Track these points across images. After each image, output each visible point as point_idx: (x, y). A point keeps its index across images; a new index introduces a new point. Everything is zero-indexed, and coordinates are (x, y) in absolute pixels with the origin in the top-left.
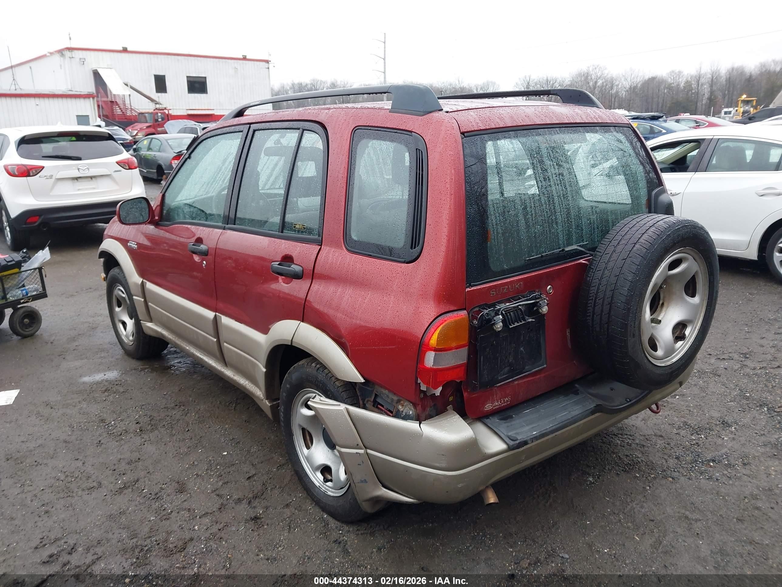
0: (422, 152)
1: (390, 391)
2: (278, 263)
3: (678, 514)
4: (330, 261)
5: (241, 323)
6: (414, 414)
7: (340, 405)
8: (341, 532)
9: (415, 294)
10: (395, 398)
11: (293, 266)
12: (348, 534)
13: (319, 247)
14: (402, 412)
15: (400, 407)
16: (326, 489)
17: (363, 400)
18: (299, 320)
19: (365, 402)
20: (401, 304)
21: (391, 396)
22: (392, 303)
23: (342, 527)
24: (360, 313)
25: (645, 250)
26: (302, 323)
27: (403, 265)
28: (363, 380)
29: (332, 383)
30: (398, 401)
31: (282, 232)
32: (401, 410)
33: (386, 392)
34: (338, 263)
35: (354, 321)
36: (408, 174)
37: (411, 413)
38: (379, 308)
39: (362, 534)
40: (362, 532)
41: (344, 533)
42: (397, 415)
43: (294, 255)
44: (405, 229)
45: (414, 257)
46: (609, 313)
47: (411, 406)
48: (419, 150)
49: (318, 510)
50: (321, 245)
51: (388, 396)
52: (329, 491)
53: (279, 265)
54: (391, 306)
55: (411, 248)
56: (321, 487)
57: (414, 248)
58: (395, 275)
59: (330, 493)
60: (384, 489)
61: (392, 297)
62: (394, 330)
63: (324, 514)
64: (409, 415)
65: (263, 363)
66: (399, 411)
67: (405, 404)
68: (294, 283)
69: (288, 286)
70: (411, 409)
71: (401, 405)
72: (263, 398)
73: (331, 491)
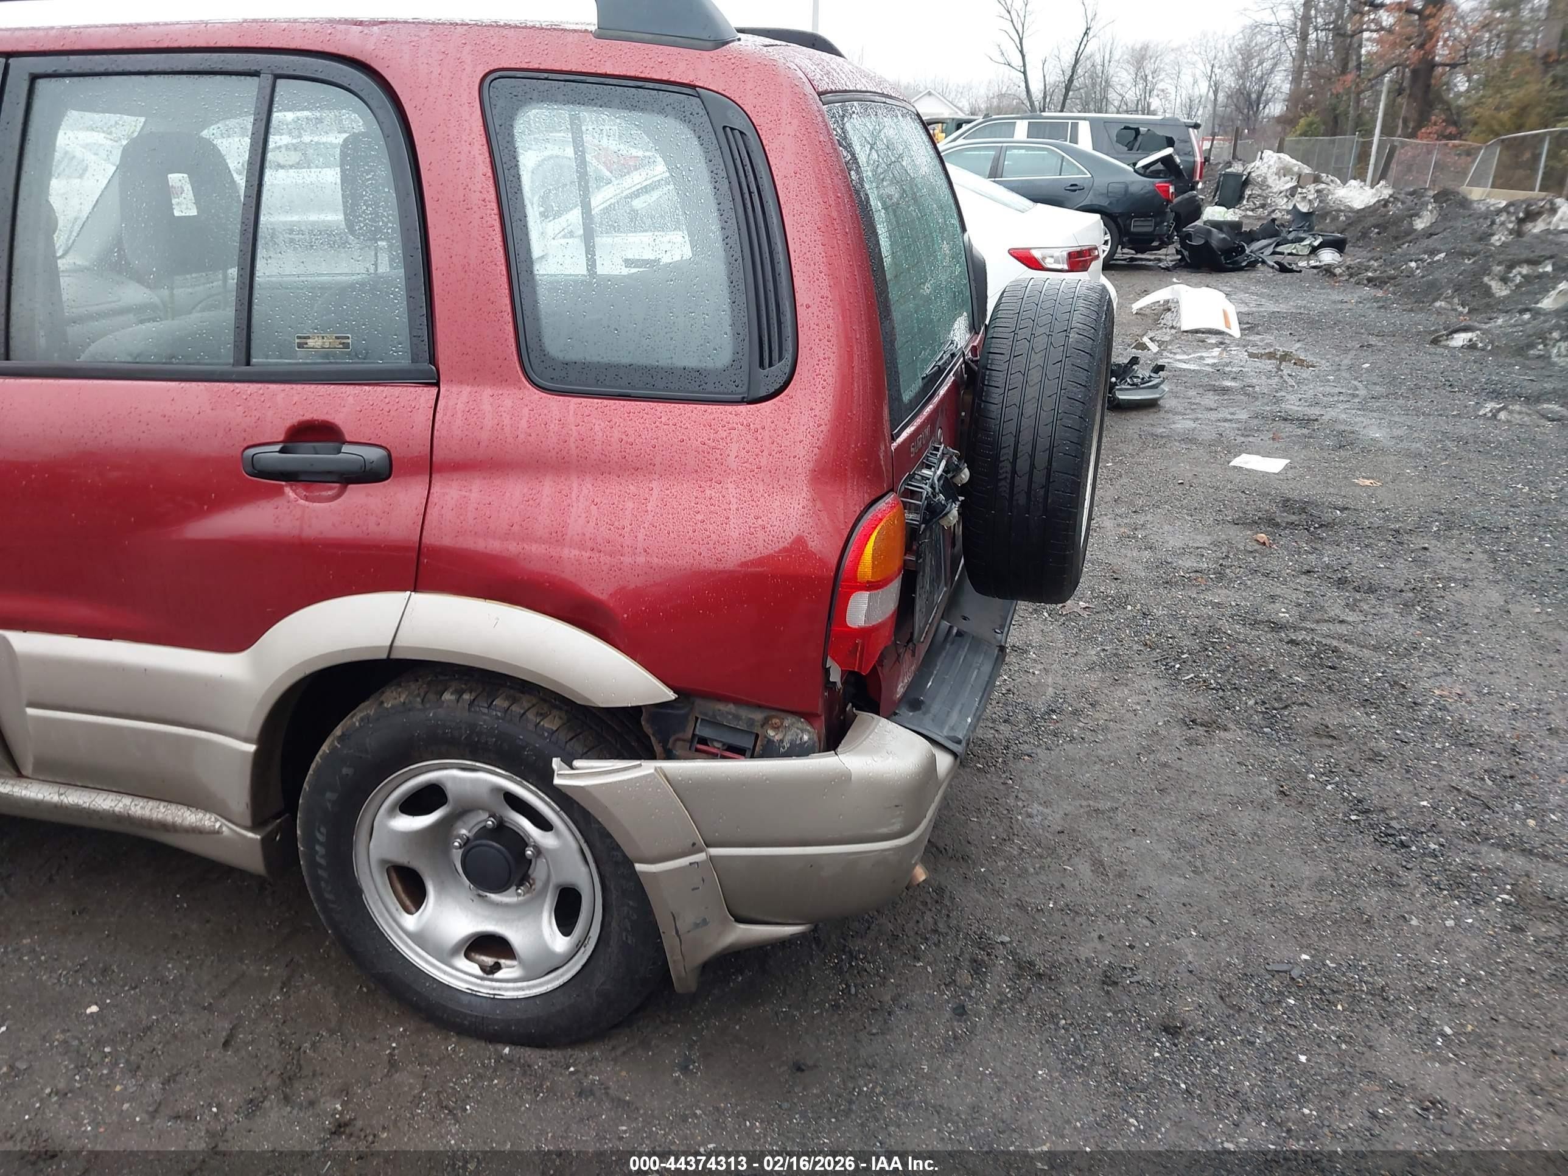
0: (741, 133)
1: (737, 702)
2: (278, 448)
3: (1082, 810)
4: (489, 422)
5: (110, 639)
6: (816, 739)
7: (640, 765)
8: (572, 1069)
9: (798, 471)
10: (758, 716)
11: (345, 448)
12: (594, 1067)
13: (435, 390)
14: (782, 741)
15: (771, 733)
16: (494, 989)
17: (664, 742)
18: (405, 590)
19: (670, 746)
20: (762, 500)
21: (745, 713)
22: (734, 500)
23: (571, 1056)
24: (641, 537)
25: (1091, 342)
26: (417, 597)
27: (743, 409)
28: (671, 696)
29: (531, 727)
30: (765, 722)
31: (248, 363)
32: (777, 738)
33: (731, 707)
34: (523, 424)
35: (627, 560)
36: (710, 187)
37: (806, 738)
38: (700, 517)
39: (624, 1053)
40: (623, 1049)
41: (580, 1067)
42: (770, 751)
43: (338, 419)
44: (730, 322)
45: (777, 386)
46: (1049, 469)
47: (802, 723)
48: (732, 129)
49: (475, 1045)
50: (437, 384)
51: (737, 717)
52: (507, 989)
53: (281, 451)
54: (734, 507)
55: (762, 365)
56: (475, 989)
57: (771, 365)
58: (724, 434)
59: (509, 995)
60: (742, 926)
61: (731, 486)
62: (760, 561)
63: (499, 1047)
64: (803, 744)
65: (243, 730)
66: (770, 741)
67: (786, 723)
68: (358, 495)
69: (334, 504)
70: (803, 731)
71: (776, 728)
72: (217, 825)
73: (514, 989)
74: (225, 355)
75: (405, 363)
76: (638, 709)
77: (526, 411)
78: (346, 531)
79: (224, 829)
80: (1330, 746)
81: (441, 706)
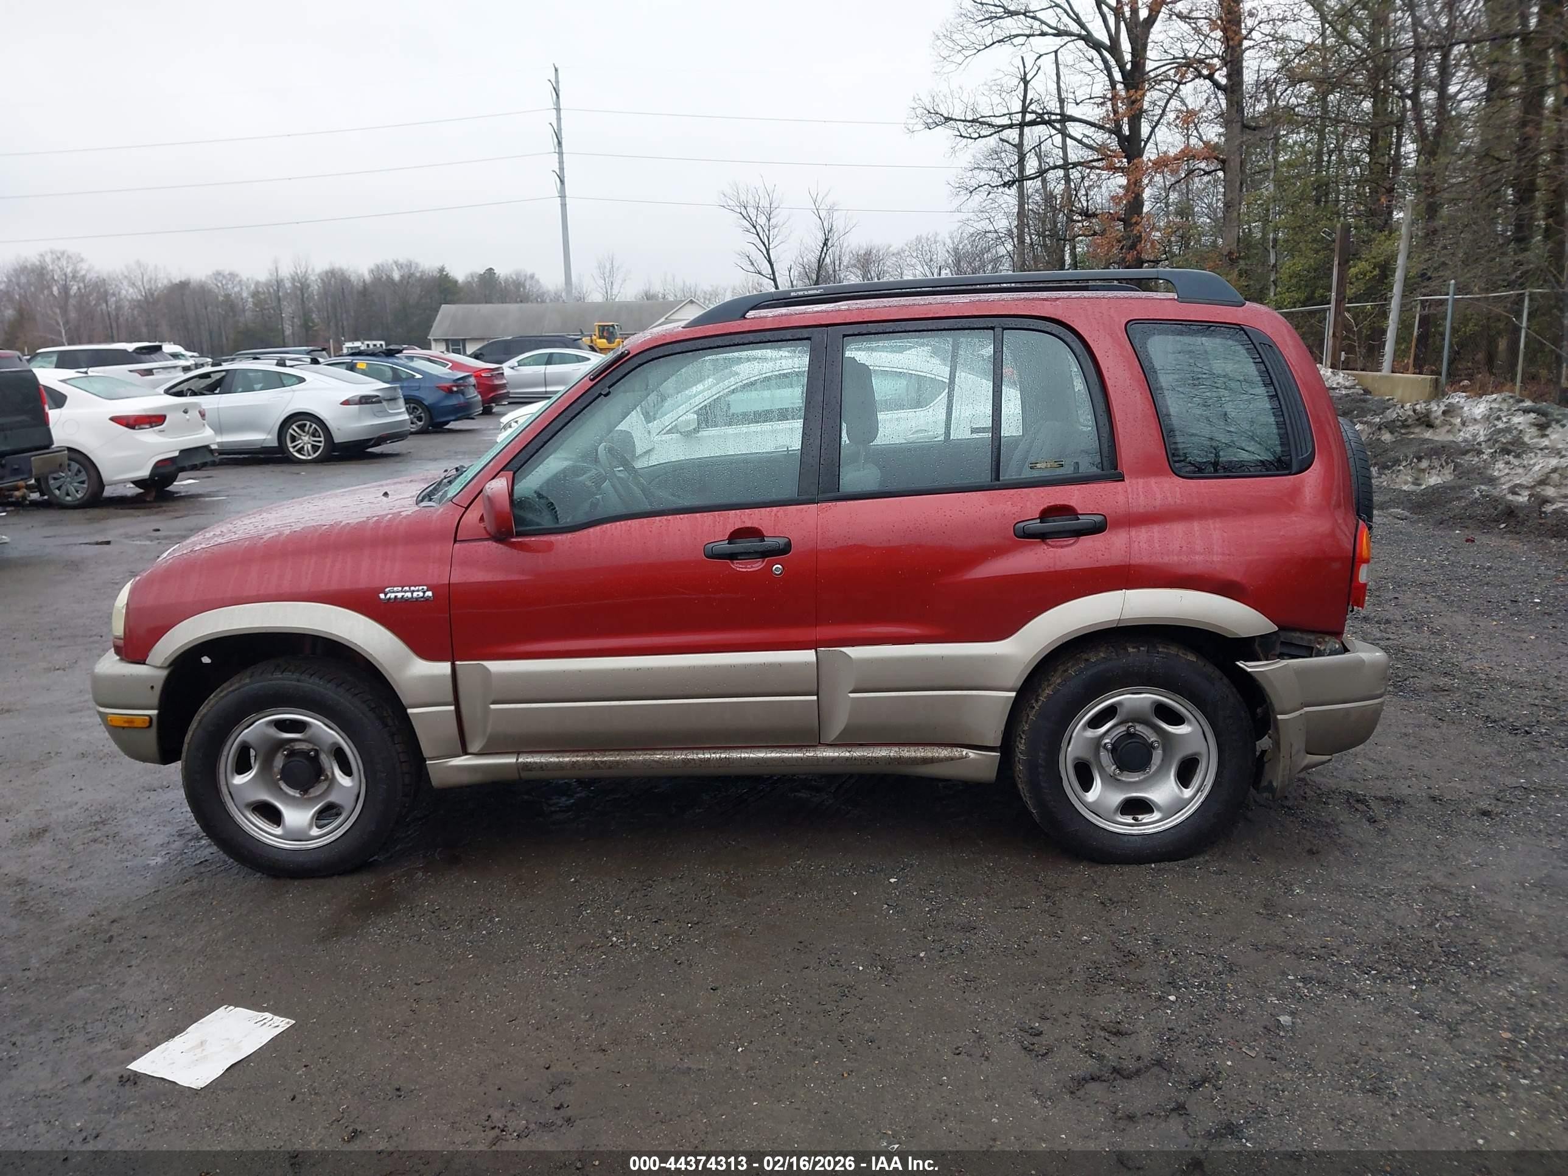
1: (1302, 630)
2: (1038, 521)
10: (1311, 638)
11: (1079, 517)
13: (1122, 483)
14: (1325, 649)
15: (1318, 646)
16: (1140, 830)
18: (1124, 589)
21: (1305, 637)
26: (1128, 592)
28: (1278, 628)
30: (1315, 641)
31: (999, 479)
32: (1322, 648)
33: (1298, 634)
34: (1178, 495)
37: (1337, 646)
42: (1320, 654)
43: (1072, 502)
45: (1307, 465)
47: (1334, 639)
50: (1122, 480)
51: (1301, 638)
53: (1040, 523)
55: (1297, 456)
56: (1127, 832)
57: (1302, 455)
60: (1309, 756)
65: (1010, 684)
66: (1319, 650)
67: (1327, 640)
68: (1087, 541)
69: (1074, 548)
70: (1335, 643)
71: (1319, 643)
72: (964, 753)
73: (1154, 828)
74: (986, 477)
75: (1094, 470)
76: (1253, 638)
77: (1177, 489)
78: (1085, 563)
79: (970, 754)
80: (1448, 695)
81: (1129, 655)
